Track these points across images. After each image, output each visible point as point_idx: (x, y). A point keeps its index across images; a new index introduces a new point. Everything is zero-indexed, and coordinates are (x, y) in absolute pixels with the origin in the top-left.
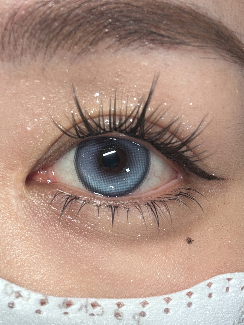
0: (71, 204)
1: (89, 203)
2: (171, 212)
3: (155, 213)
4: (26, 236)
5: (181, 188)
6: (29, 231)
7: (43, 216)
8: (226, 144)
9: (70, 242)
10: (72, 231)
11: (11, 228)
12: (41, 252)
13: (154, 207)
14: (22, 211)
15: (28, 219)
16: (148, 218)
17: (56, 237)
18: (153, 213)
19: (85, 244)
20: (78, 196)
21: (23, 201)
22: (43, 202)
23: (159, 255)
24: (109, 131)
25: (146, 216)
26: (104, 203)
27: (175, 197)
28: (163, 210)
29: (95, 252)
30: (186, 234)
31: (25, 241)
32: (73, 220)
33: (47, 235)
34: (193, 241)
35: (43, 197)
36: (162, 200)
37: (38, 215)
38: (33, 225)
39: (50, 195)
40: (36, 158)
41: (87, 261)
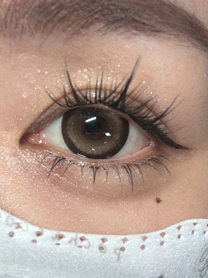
0: (59, 164)
1: (74, 163)
2: (144, 174)
3: (130, 175)
4: (17, 189)
5: (153, 155)
6: (20, 185)
7: (33, 172)
8: (193, 119)
9: (56, 196)
10: (59, 187)
11: (4, 181)
12: (30, 204)
13: (130, 169)
14: (15, 167)
15: (19, 174)
16: (123, 178)
17: (43, 191)
18: (128, 175)
19: (70, 199)
20: (65, 158)
21: (16, 159)
22: (34, 160)
23: (132, 212)
24: (94, 103)
25: (122, 177)
26: (87, 165)
27: (147, 162)
28: (137, 172)
29: (78, 206)
30: (156, 194)
31: (16, 194)
32: (60, 178)
33: (36, 189)
34: (161, 200)
35: (35, 156)
36: (136, 164)
37: (29, 171)
38: (24, 179)
39: (40, 154)
40: (29, 122)
41: (70, 213)
